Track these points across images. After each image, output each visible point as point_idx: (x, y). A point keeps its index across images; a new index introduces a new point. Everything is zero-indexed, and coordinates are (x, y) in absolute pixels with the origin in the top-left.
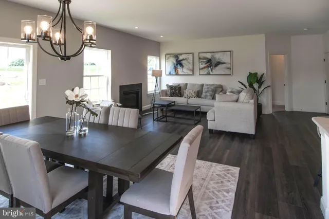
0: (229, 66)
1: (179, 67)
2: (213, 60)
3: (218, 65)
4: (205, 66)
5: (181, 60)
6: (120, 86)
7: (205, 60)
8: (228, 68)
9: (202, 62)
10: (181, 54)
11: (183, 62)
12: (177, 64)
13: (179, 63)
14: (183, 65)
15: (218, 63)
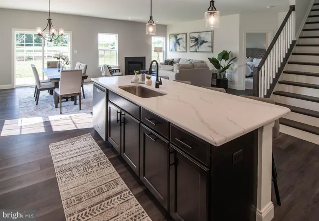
1: (177, 45)
2: (199, 39)
3: (203, 43)
4: (193, 44)
5: (179, 39)
6: (125, 58)
7: (194, 39)
8: (210, 46)
9: (192, 41)
10: (178, 34)
11: (180, 41)
12: (176, 43)
13: (178, 42)
14: (180, 43)
15: (204, 42)
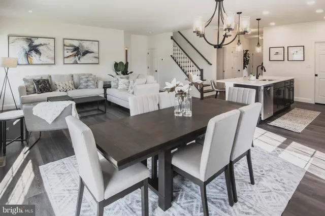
0: (97, 55)
1: (33, 54)
2: (80, 48)
3: (86, 54)
5: (38, 46)
7: (71, 48)
9: (67, 49)
11: (40, 48)
12: (30, 51)
13: (33, 49)
14: (41, 51)
15: (87, 52)
